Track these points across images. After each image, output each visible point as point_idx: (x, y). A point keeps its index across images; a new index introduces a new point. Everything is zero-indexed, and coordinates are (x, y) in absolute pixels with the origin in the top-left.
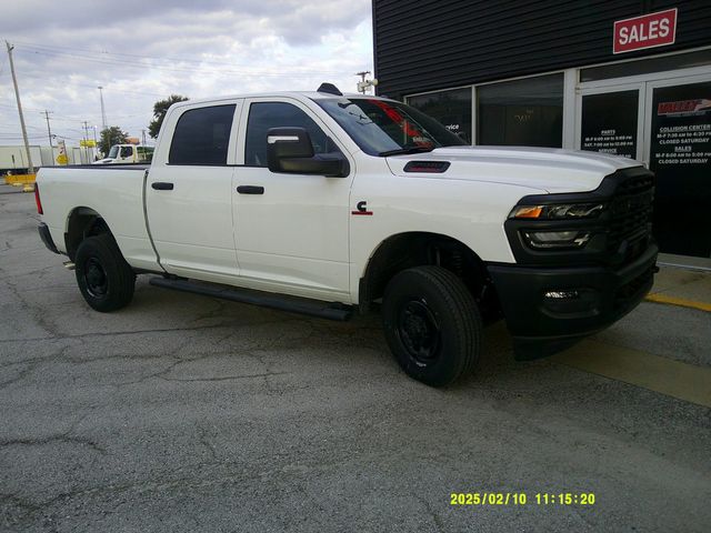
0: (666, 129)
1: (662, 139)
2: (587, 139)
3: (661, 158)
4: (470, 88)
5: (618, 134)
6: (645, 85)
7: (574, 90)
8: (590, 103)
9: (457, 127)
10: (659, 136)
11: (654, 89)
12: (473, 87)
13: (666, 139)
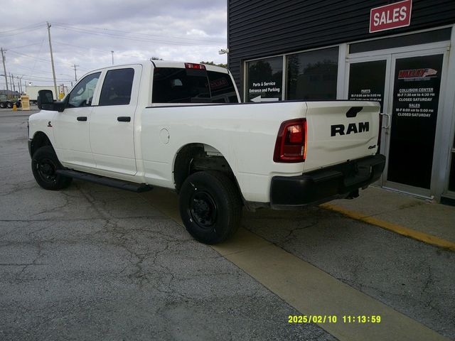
0: (404, 90)
1: (401, 97)
2: (352, 96)
3: (399, 112)
4: (282, 56)
5: (372, 93)
6: (390, 56)
7: (346, 59)
8: (355, 69)
9: (274, 84)
10: (399, 95)
11: (397, 60)
12: (284, 55)
13: (403, 97)
